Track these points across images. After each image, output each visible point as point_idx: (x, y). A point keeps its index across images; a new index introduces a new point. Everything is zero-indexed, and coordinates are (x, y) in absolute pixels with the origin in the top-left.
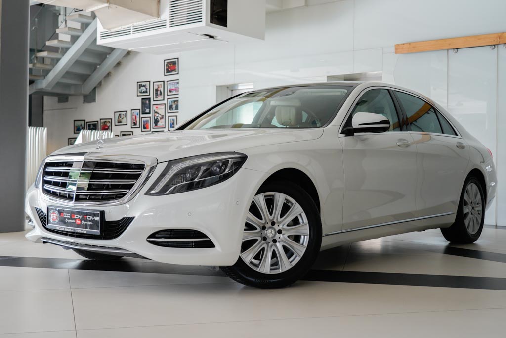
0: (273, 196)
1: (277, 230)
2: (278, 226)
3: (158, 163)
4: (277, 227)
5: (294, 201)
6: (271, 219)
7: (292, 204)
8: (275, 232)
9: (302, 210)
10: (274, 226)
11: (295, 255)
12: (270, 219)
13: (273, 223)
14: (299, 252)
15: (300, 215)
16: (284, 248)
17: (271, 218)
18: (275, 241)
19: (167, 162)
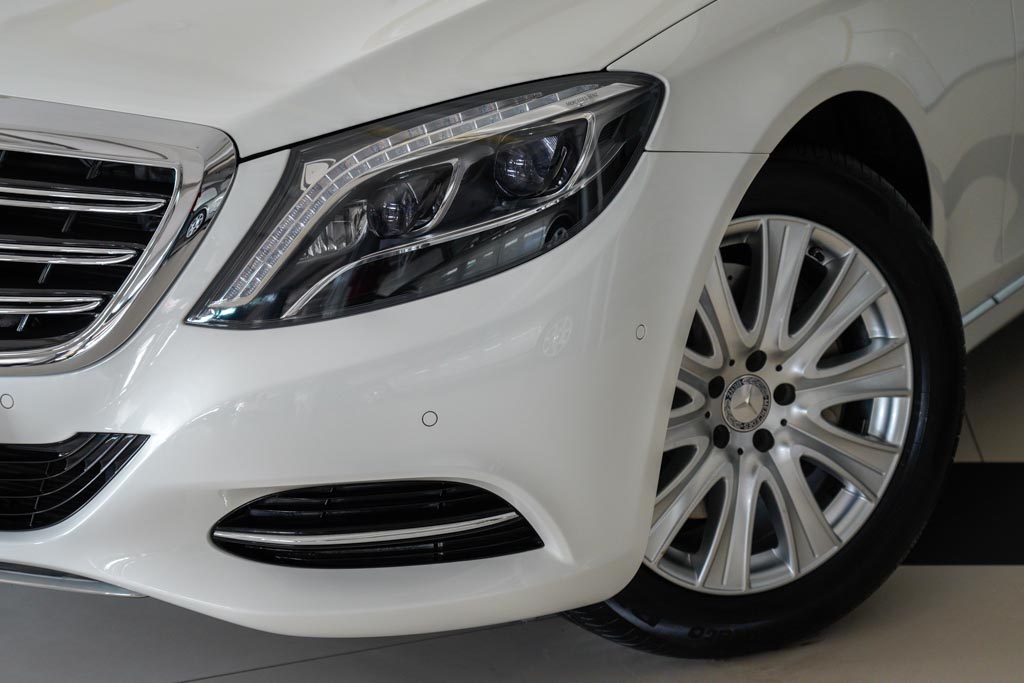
0: (756, 233)
1: (772, 390)
2: (779, 368)
3: (240, 160)
4: (771, 378)
5: (848, 250)
6: (750, 344)
7: (838, 261)
8: (766, 398)
9: (884, 284)
10: (757, 373)
11: (851, 488)
12: (742, 345)
13: (756, 360)
14: (867, 474)
15: (874, 306)
16: (807, 465)
17: (748, 339)
18: (764, 441)
19: (287, 152)
